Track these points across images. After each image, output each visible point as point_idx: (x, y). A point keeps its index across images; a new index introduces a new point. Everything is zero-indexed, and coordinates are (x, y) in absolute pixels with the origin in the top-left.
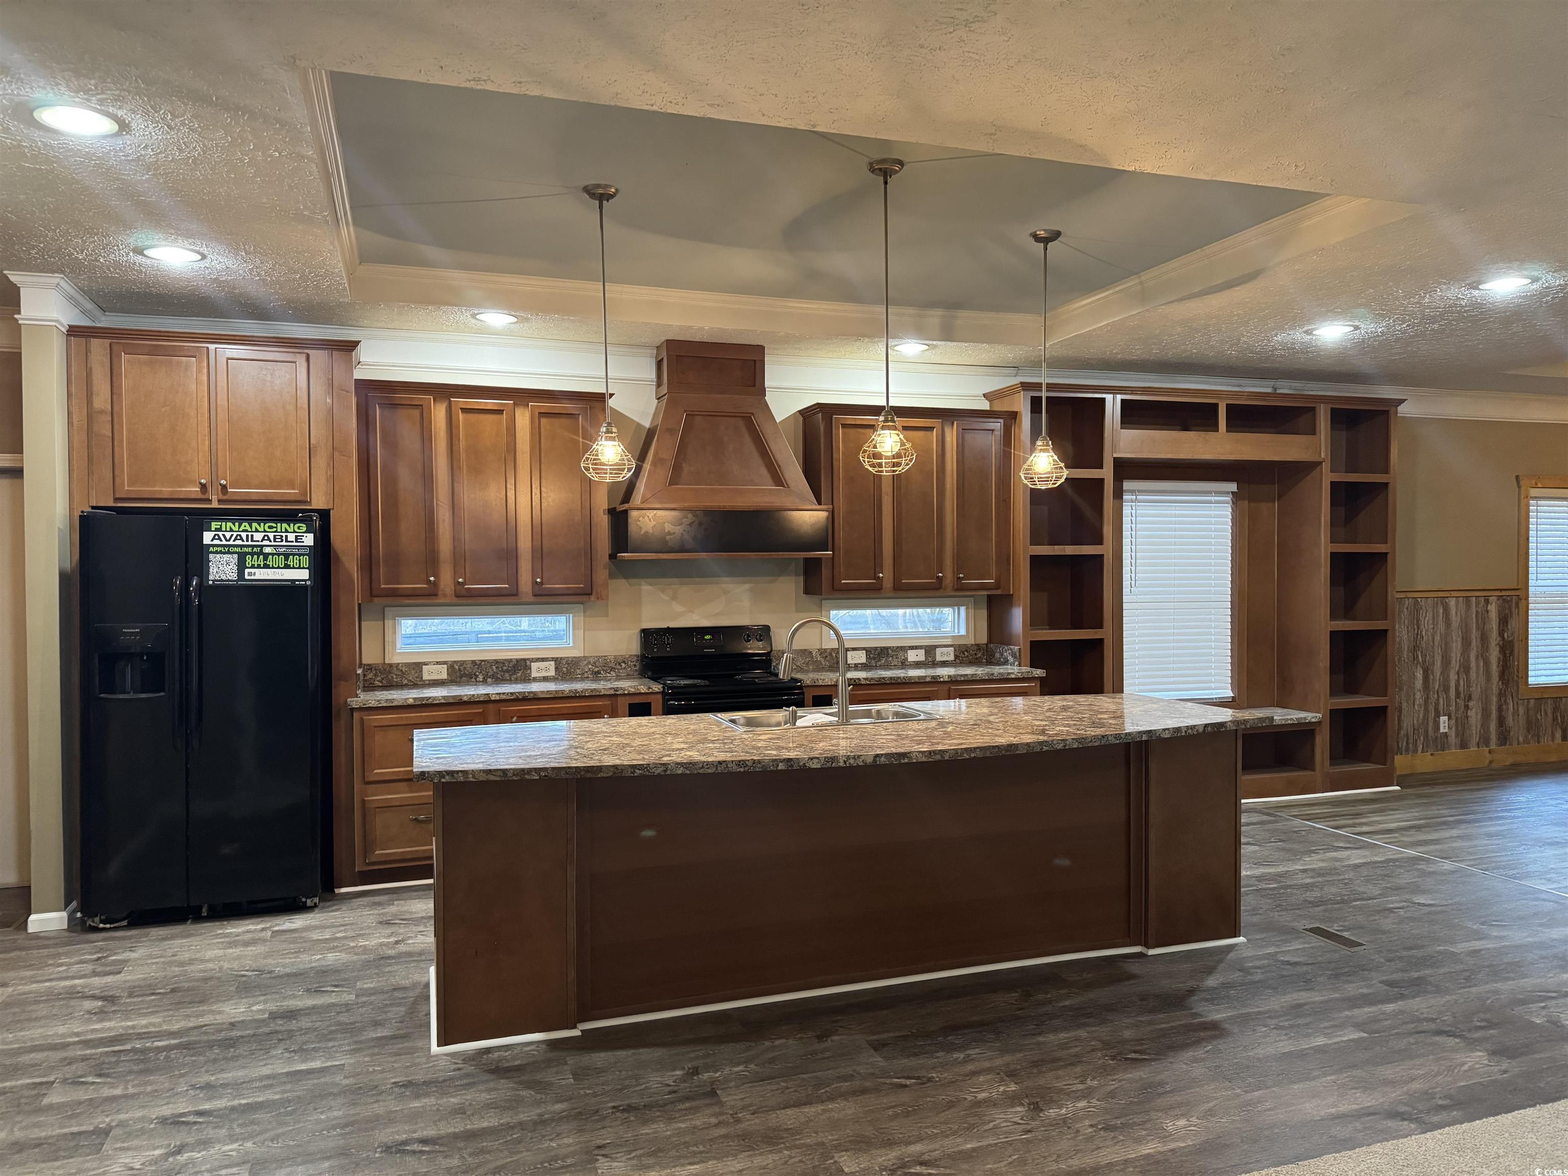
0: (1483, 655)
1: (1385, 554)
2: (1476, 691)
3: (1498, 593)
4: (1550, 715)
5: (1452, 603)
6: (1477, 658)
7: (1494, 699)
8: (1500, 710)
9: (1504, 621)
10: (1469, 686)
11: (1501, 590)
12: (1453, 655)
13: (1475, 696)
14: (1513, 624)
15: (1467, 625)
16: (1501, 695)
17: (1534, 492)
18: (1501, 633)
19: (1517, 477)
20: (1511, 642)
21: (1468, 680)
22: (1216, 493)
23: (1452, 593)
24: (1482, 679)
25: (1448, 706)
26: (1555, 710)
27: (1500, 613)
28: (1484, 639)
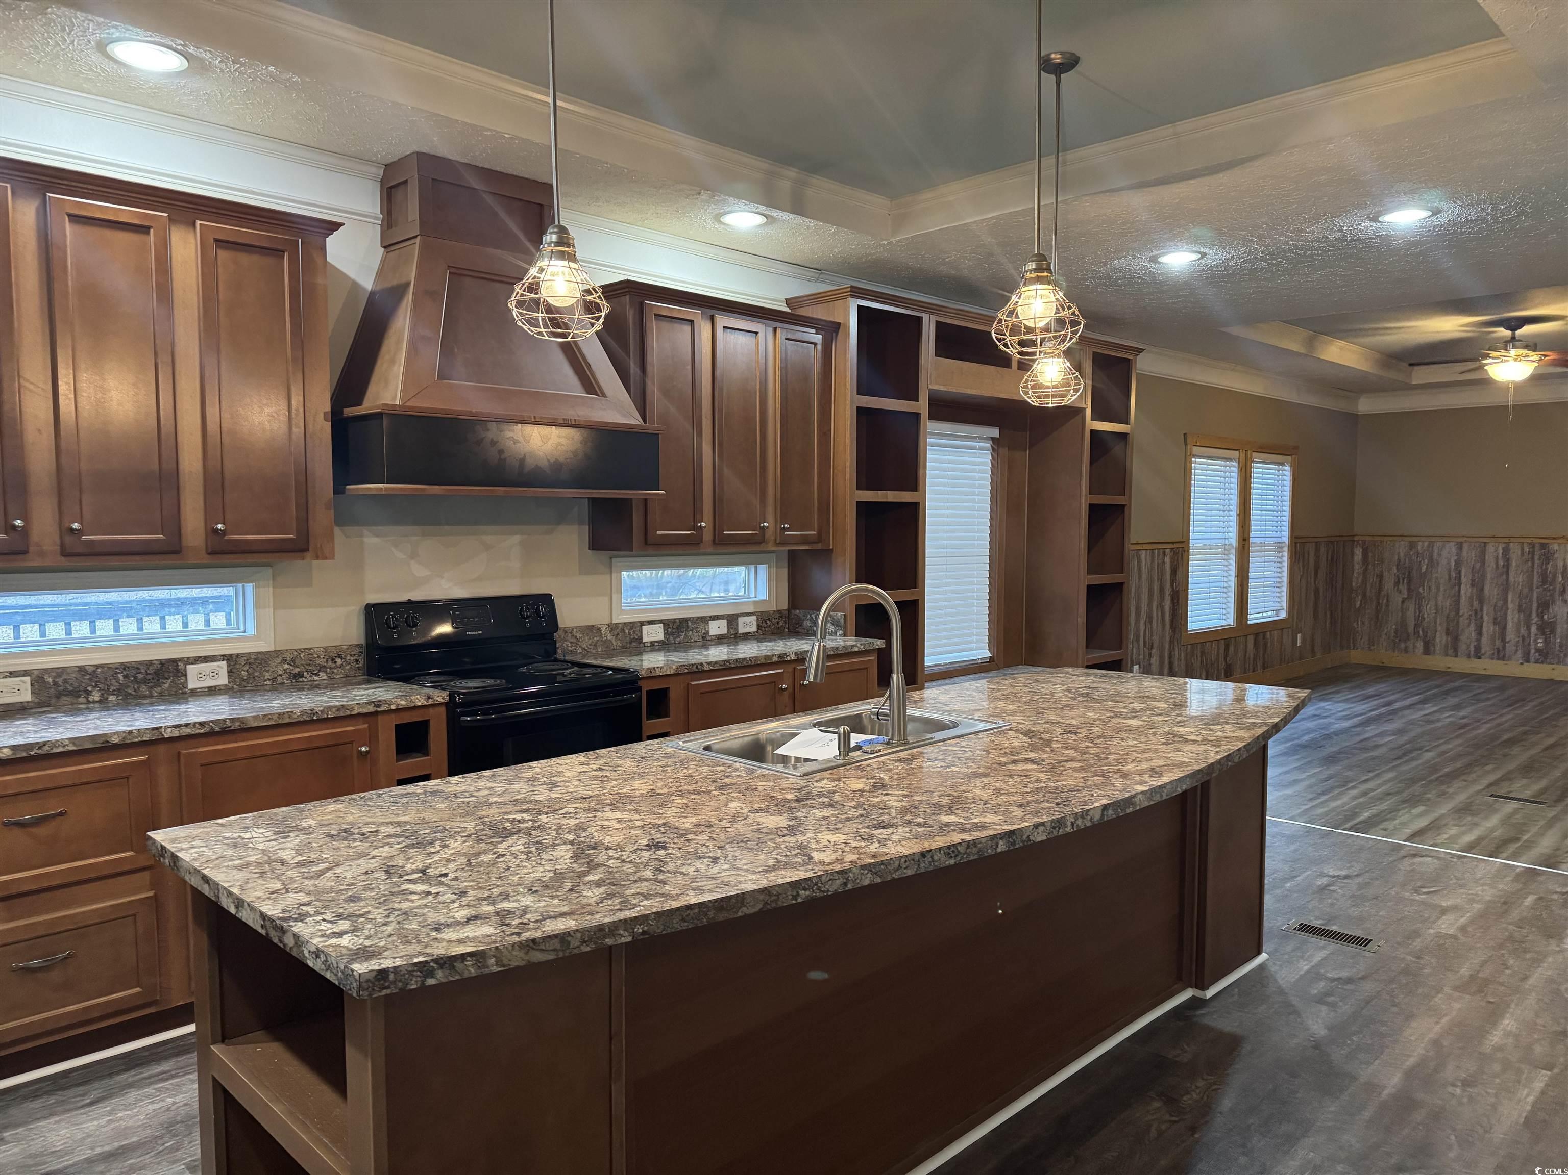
0: (1161, 607)
1: (1123, 506)
2: (1156, 639)
3: (1171, 546)
4: (1199, 659)
5: (1143, 554)
6: (1157, 608)
7: (1167, 646)
8: (1170, 657)
9: (1174, 572)
10: (1152, 636)
11: (1173, 543)
12: (1143, 606)
13: (1155, 645)
14: (1179, 573)
15: (1151, 577)
16: (1171, 642)
17: (1196, 450)
18: (1172, 585)
19: (1185, 434)
20: (1178, 591)
21: (1151, 628)
22: (981, 438)
23: (1144, 545)
24: (1160, 629)
25: (1139, 655)
26: (1203, 653)
27: (1172, 563)
28: (1162, 589)
